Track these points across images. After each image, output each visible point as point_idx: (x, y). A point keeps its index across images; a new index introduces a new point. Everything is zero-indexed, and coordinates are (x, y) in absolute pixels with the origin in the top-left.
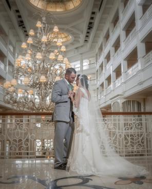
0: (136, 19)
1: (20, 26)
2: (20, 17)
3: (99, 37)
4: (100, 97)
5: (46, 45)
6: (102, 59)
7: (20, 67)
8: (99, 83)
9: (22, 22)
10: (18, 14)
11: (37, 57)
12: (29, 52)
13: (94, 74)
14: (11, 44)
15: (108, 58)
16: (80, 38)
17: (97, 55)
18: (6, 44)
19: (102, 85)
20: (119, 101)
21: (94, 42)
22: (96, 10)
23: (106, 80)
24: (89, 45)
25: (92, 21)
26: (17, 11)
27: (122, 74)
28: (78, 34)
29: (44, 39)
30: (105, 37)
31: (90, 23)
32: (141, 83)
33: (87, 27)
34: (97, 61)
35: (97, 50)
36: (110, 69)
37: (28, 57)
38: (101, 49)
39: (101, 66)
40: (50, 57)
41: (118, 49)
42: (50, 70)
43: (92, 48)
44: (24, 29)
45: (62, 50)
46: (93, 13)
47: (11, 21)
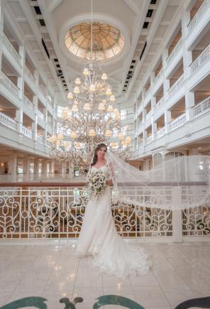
0: (184, 66)
1: (58, 76)
2: (58, 66)
3: (138, 87)
4: (139, 147)
5: (94, 94)
6: (141, 109)
7: (67, 120)
8: (137, 134)
9: (60, 71)
10: (56, 63)
11: (85, 108)
12: (76, 102)
13: (132, 124)
14: (49, 94)
15: (148, 107)
16: (117, 87)
17: (135, 105)
18: (45, 95)
19: (141, 135)
20: (161, 153)
21: (133, 91)
22: (137, 58)
23: (146, 130)
24: (127, 95)
25: (132, 70)
26: (56, 60)
27: (166, 125)
28: (116, 84)
29: (92, 88)
30: (145, 87)
31: (130, 72)
32: (189, 135)
33: (126, 77)
34: (135, 111)
35: (135, 100)
36: (150, 119)
37: (75, 108)
38: (140, 99)
39: (140, 117)
40: (100, 108)
41: (160, 99)
42: (99, 122)
43: (130, 97)
44: (63, 79)
45: (111, 99)
46: (134, 62)
47: (50, 71)
